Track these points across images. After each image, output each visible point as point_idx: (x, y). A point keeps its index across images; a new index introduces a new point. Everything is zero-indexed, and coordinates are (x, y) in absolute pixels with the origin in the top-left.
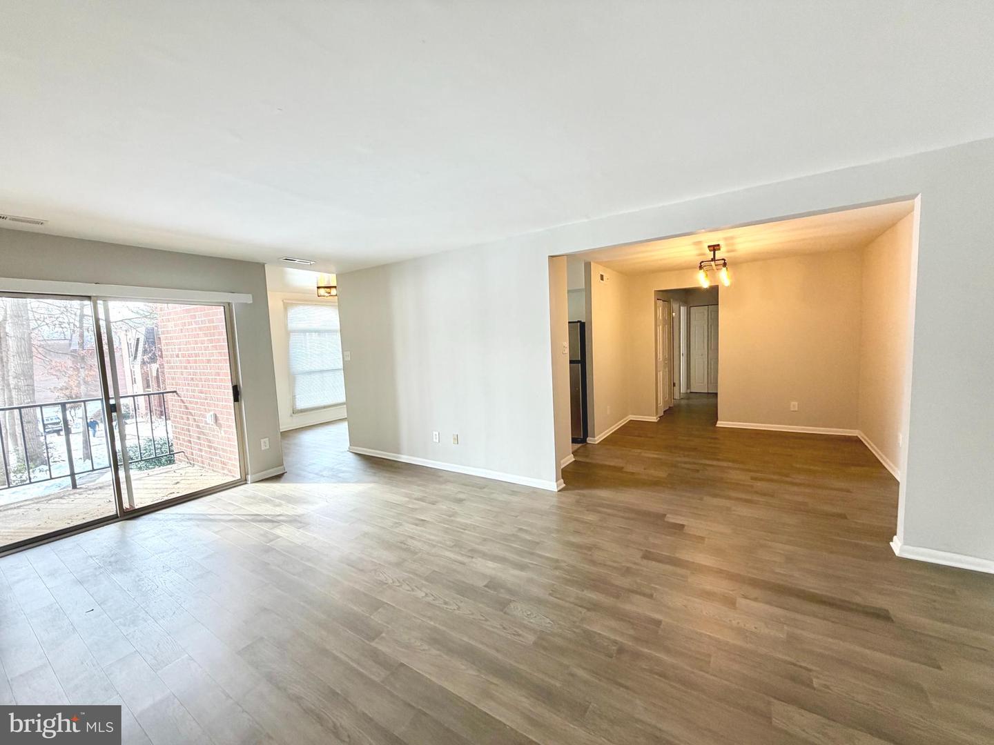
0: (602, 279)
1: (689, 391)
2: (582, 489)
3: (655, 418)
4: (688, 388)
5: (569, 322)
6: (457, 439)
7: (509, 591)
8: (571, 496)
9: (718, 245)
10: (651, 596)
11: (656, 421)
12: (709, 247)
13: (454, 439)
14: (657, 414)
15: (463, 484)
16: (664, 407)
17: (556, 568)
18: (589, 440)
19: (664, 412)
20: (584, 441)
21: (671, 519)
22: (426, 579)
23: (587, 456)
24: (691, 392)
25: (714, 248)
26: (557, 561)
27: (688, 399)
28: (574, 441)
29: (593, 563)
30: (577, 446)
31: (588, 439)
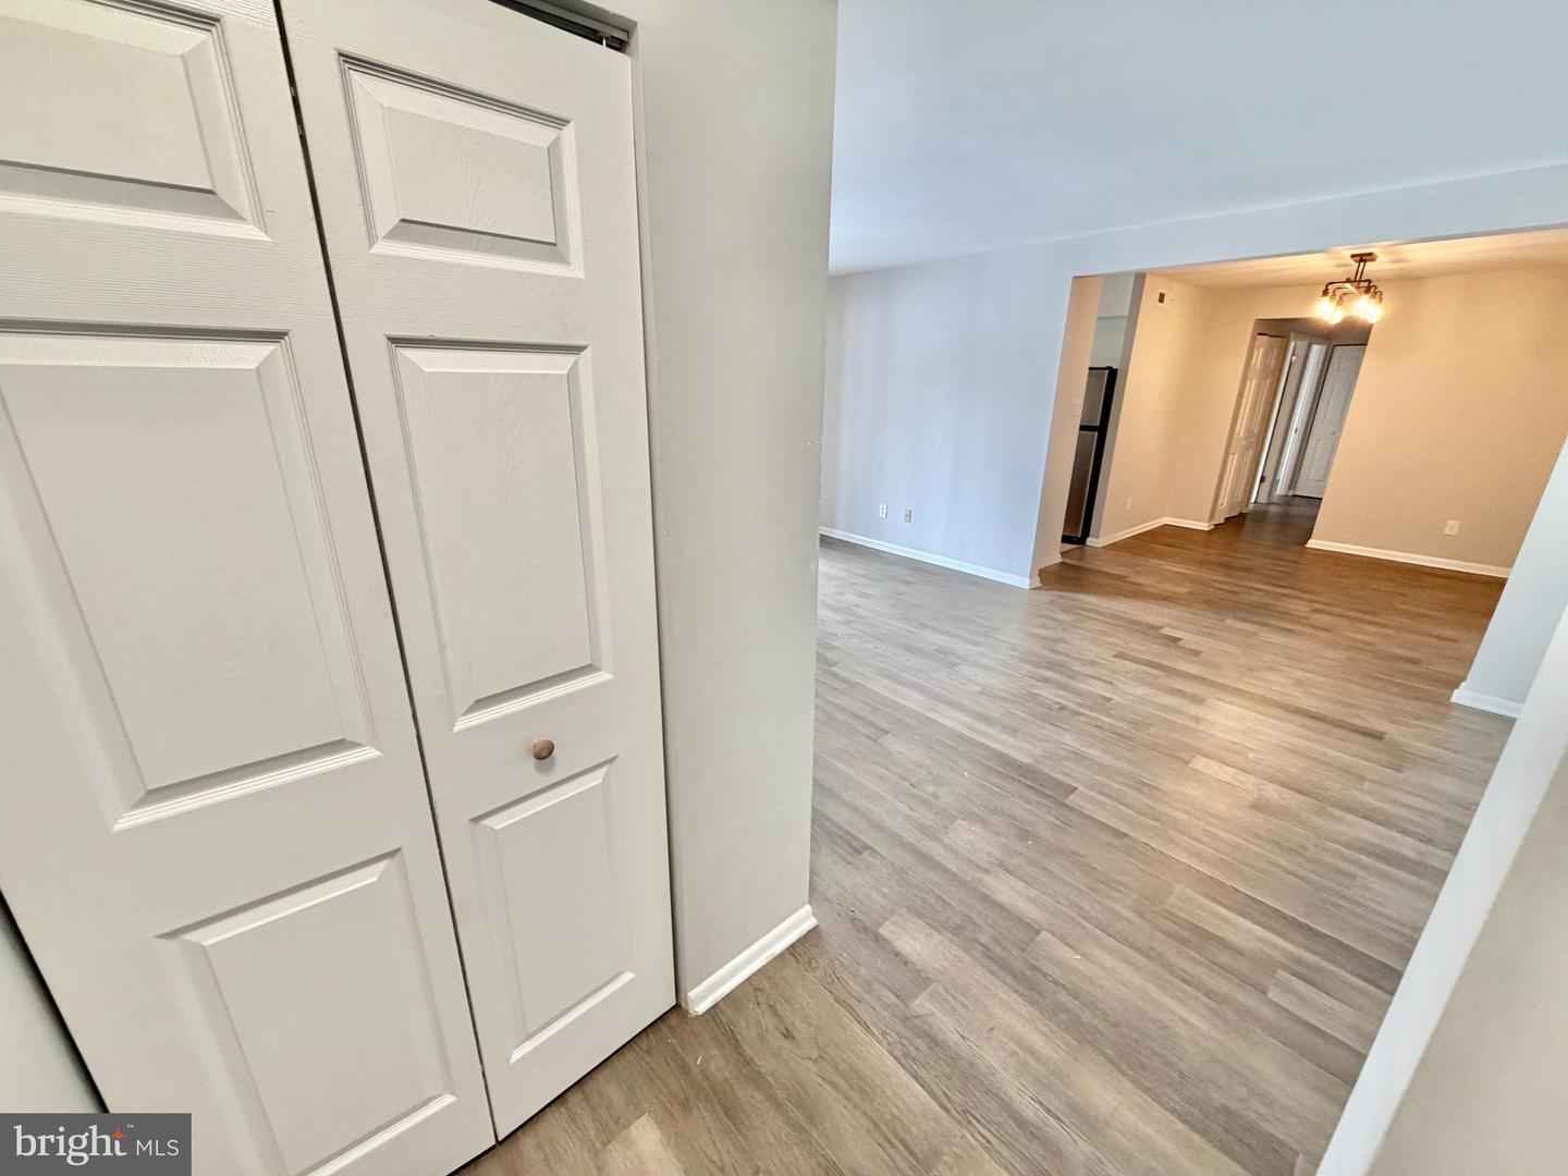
0: (1161, 299)
1: (1291, 493)
2: (1062, 591)
3: (1207, 524)
4: (1289, 489)
5: (1091, 369)
6: (909, 515)
7: (960, 658)
8: (1047, 596)
9: (1370, 254)
10: (1111, 683)
11: (1207, 529)
12: (1353, 256)
13: (906, 516)
14: (1210, 520)
15: (914, 569)
16: (1230, 510)
17: (1012, 649)
18: (1090, 541)
19: (1226, 519)
20: (1082, 541)
21: (1167, 631)
22: (874, 637)
23: (1081, 559)
24: (1294, 496)
25: (1363, 258)
26: (1014, 645)
27: (1287, 504)
28: (1065, 539)
29: (1056, 652)
30: (1068, 547)
31: (1088, 539)
